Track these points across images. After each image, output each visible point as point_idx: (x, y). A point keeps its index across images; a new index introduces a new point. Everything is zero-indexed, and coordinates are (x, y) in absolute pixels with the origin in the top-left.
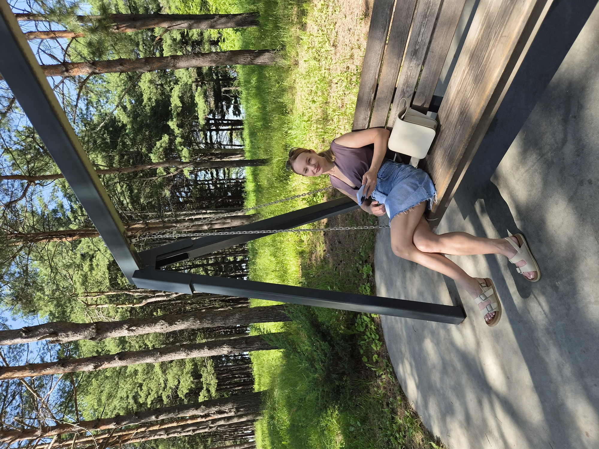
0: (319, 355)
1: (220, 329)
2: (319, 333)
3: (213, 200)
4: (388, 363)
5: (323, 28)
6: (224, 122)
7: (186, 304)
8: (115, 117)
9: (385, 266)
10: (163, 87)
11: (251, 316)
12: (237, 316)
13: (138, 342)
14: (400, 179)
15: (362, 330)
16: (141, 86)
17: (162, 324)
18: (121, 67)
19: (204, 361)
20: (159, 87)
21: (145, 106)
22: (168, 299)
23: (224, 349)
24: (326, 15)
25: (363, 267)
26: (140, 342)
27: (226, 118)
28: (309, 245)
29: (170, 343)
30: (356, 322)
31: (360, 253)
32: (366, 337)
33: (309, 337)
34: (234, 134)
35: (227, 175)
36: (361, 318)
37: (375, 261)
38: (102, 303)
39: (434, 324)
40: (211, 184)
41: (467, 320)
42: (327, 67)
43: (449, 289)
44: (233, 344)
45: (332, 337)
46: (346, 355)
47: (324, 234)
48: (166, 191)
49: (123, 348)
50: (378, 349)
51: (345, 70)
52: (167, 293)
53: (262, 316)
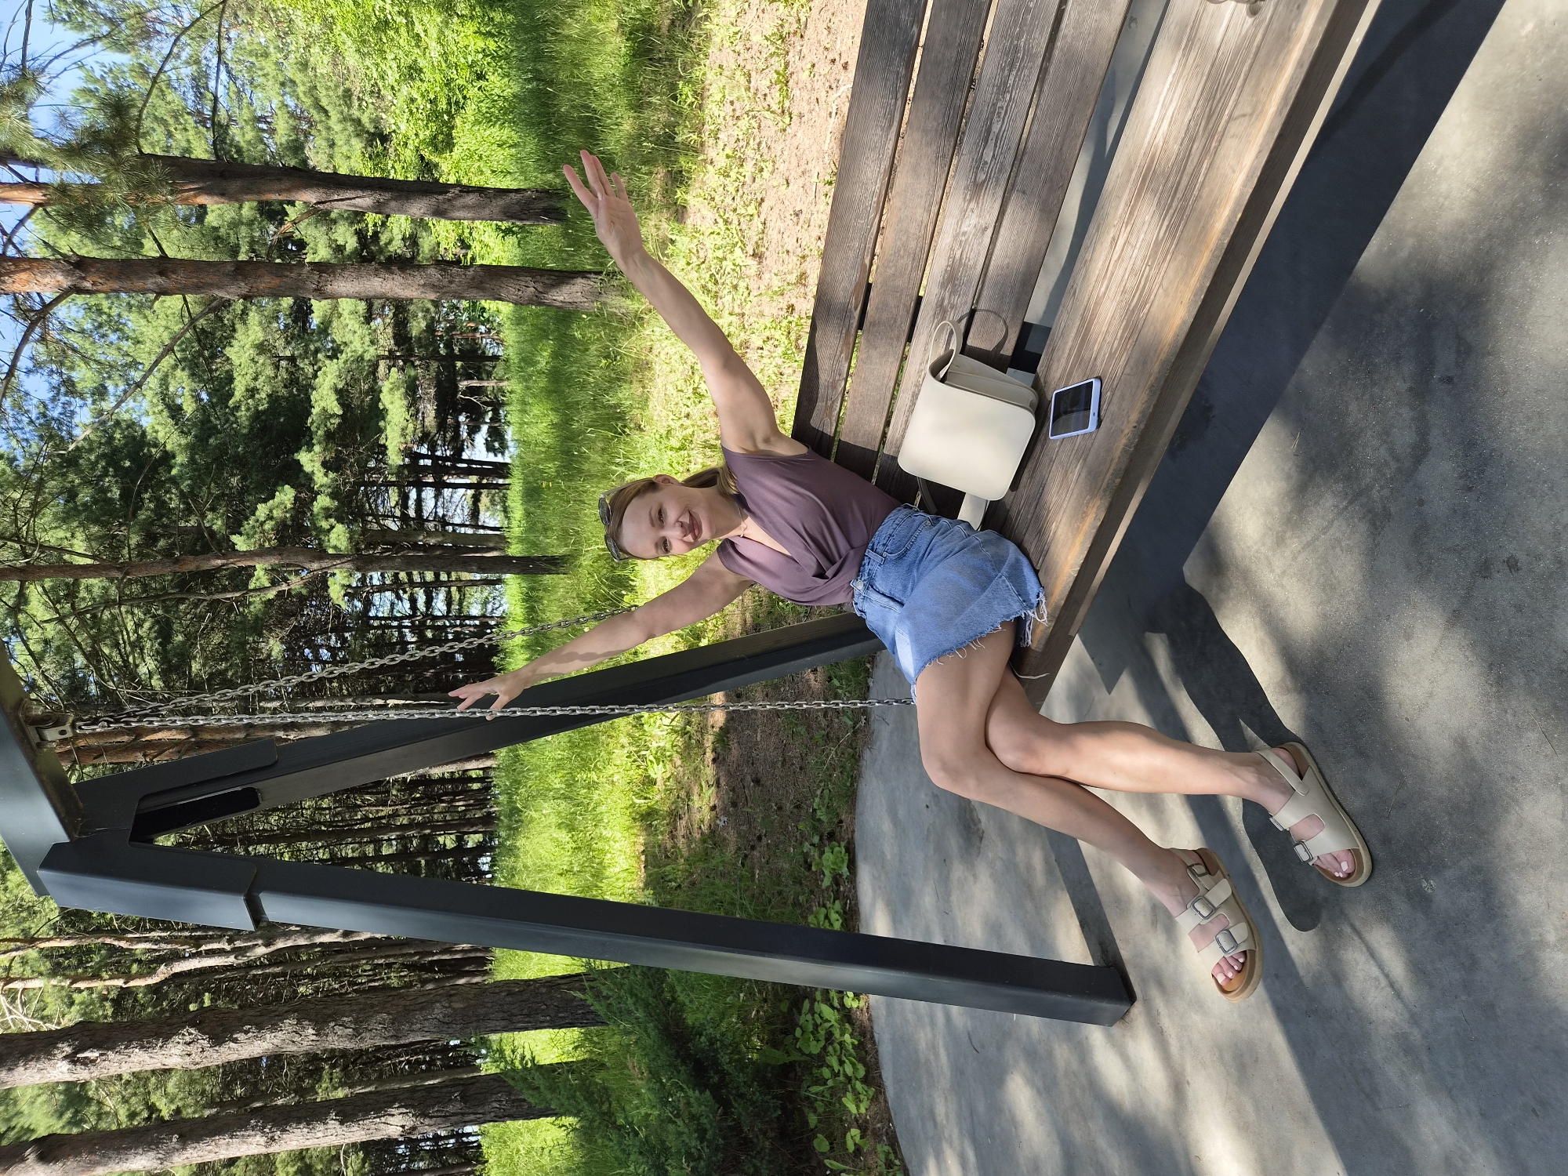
0: (680, 1134)
1: (398, 1056)
2: (684, 1062)
3: (410, 673)
4: (892, 1157)
5: (730, 215)
6: (459, 465)
7: (298, 977)
8: (144, 433)
9: (889, 849)
10: (296, 366)
11: (481, 1011)
12: (438, 1011)
13: (125, 1101)
14: (936, 556)
15: (815, 1048)
16: (233, 357)
17: (188, 1039)
18: (160, 280)
19: (337, 1158)
20: (283, 363)
21: (237, 408)
22: (242, 960)
23: (390, 1120)
24: (736, 184)
25: (822, 853)
26: (133, 1100)
27: (465, 456)
28: (671, 791)
29: (232, 1103)
30: (797, 1025)
31: (814, 810)
32: (826, 1073)
33: (654, 1075)
34: (485, 500)
35: (455, 607)
36: (812, 1011)
37: (856, 834)
38: (28, 973)
39: (1033, 1025)
40: (406, 627)
41: (1137, 1010)
42: (737, 310)
43: (1078, 912)
44: (420, 1103)
45: (723, 1074)
46: (765, 1133)
47: (714, 760)
48: (272, 642)
49: (75, 1122)
50: (863, 1110)
51: (784, 313)
52: (238, 944)
53: (515, 1011)
